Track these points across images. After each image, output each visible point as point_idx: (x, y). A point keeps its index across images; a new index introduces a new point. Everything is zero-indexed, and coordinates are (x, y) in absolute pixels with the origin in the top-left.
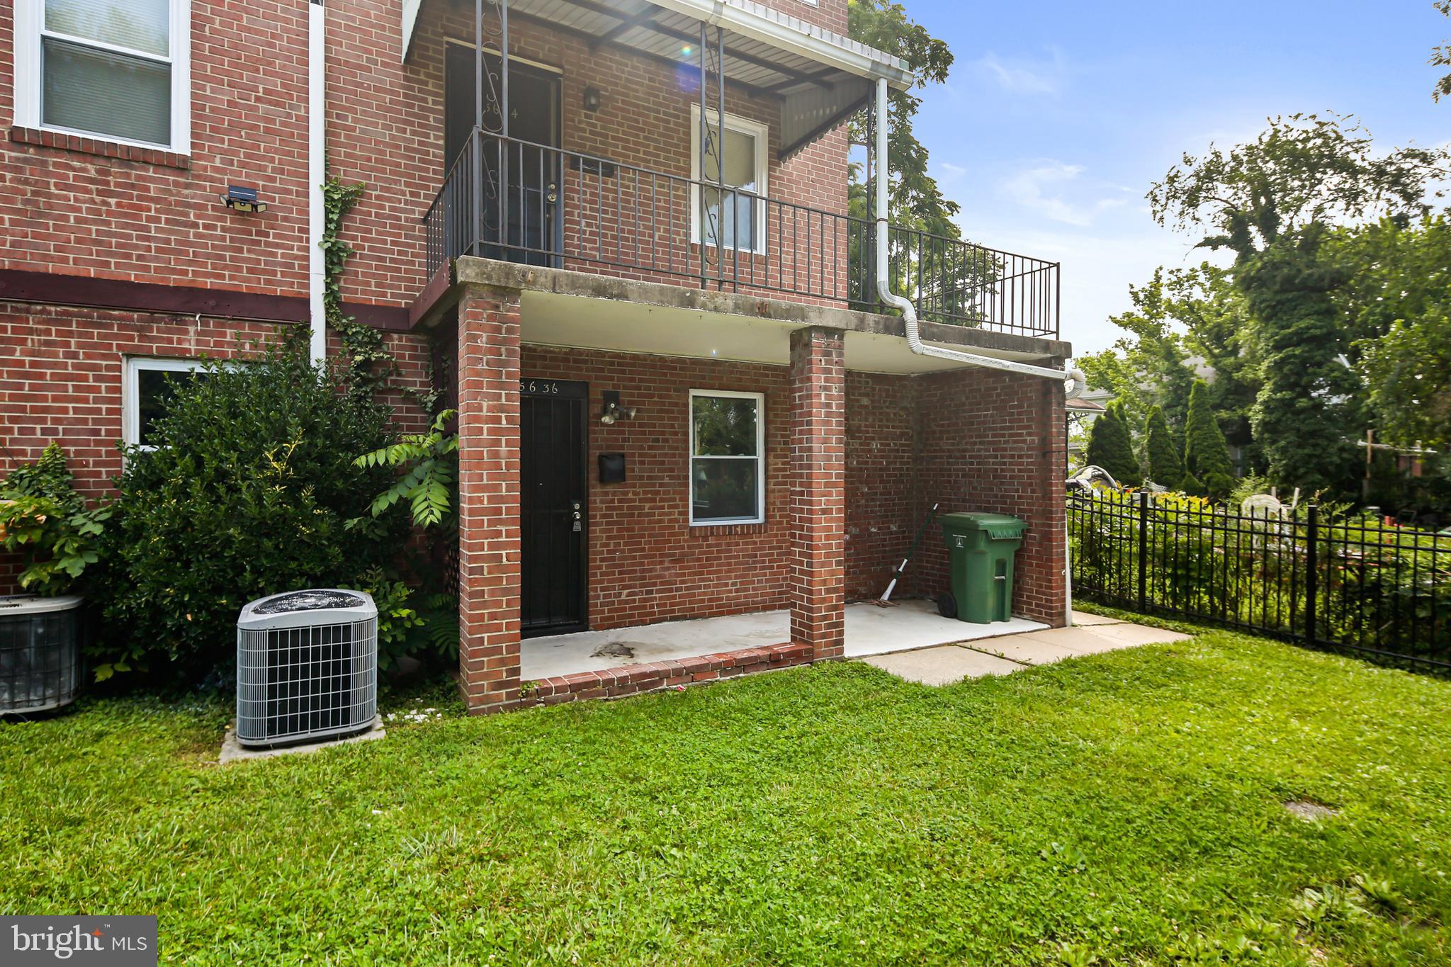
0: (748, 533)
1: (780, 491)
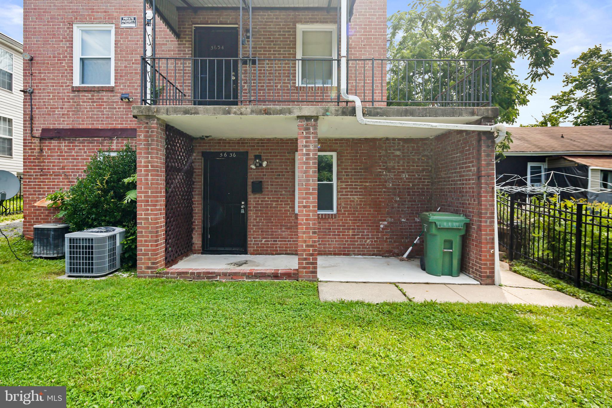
0: (325, 218)
1: (344, 198)
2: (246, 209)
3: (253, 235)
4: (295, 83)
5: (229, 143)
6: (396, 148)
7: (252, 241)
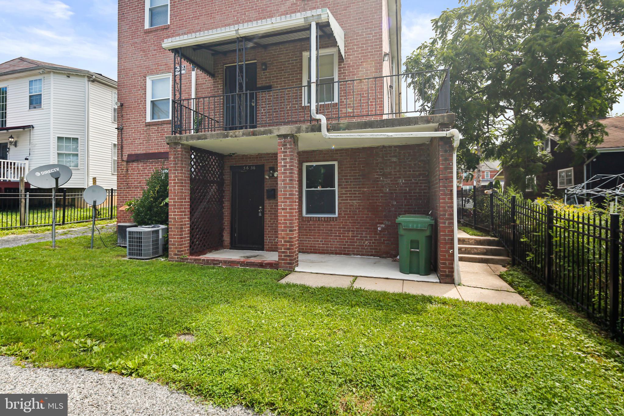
1: (344, 203)
2: (263, 213)
3: (268, 234)
4: (301, 103)
5: (250, 158)
6: (393, 154)
7: (267, 240)
